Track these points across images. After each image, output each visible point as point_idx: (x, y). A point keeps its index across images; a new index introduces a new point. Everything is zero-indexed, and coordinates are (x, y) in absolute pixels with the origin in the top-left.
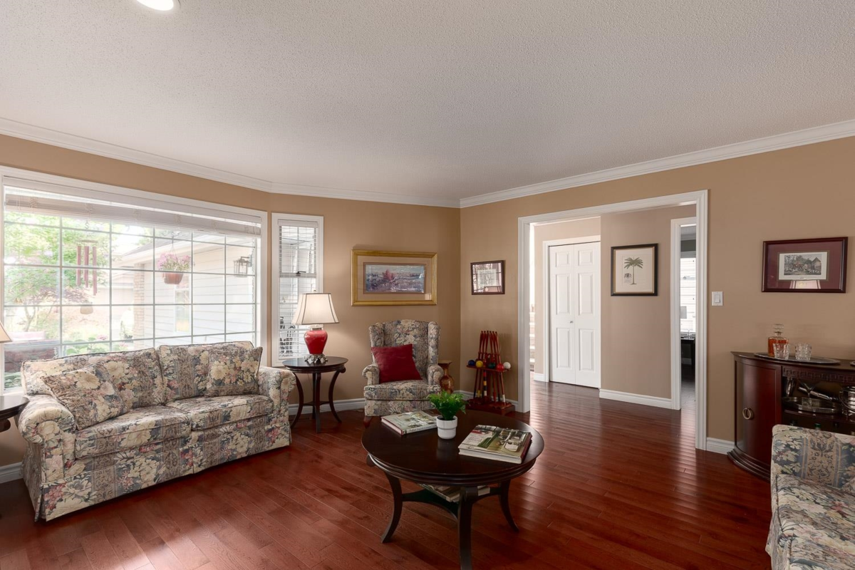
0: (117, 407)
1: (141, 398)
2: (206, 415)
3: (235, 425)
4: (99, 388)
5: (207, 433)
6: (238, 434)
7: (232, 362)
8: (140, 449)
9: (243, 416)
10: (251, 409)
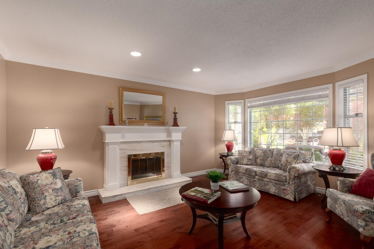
0: (250, 162)
1: (262, 163)
2: (260, 172)
3: (270, 180)
4: (248, 156)
5: (260, 178)
6: (271, 184)
7: (287, 158)
8: (244, 174)
9: (272, 177)
10: (276, 176)
